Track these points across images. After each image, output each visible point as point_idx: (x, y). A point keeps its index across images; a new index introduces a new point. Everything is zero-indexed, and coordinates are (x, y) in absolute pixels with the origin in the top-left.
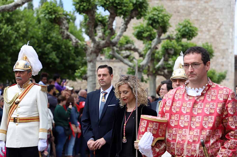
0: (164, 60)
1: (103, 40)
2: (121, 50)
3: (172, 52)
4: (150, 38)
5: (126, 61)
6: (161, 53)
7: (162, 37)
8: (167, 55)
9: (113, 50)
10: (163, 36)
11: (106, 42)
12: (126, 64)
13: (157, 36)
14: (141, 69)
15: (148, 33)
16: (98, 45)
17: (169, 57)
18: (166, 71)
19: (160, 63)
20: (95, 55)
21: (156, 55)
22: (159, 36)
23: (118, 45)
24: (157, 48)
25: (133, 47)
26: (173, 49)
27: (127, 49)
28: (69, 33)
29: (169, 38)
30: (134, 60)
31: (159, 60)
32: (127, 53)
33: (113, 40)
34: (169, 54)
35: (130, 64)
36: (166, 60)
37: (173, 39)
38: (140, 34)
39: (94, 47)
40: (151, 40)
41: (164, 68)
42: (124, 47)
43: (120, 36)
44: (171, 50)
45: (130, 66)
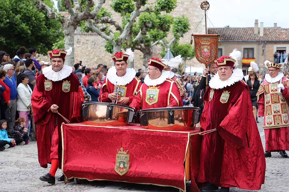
0: (142, 34)
1: (81, 12)
2: (98, 23)
3: (150, 25)
4: (129, 10)
5: (103, 34)
6: (138, 26)
7: (140, 10)
8: (144, 28)
9: (90, 22)
10: (142, 8)
11: (85, 14)
12: (104, 37)
13: (136, 8)
14: (118, 43)
15: (127, 4)
16: (76, 18)
17: (147, 30)
18: (143, 45)
19: (138, 37)
20: (73, 27)
21: (133, 28)
22: (139, 8)
23: (96, 18)
24: (135, 21)
25: (109, 20)
26: (151, 22)
27: (103, 22)
28: (44, 4)
29: (148, 10)
30: (111, 33)
31: (136, 34)
32: (104, 26)
33: (92, 13)
34: (146, 27)
35: (108, 37)
36: (144, 34)
37: (152, 12)
38: (118, 6)
39: (71, 19)
40: (130, 12)
41: (142, 42)
42: (100, 19)
43: (99, 8)
44: (149, 23)
45: (107, 40)
